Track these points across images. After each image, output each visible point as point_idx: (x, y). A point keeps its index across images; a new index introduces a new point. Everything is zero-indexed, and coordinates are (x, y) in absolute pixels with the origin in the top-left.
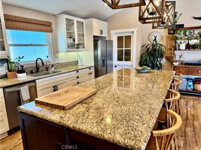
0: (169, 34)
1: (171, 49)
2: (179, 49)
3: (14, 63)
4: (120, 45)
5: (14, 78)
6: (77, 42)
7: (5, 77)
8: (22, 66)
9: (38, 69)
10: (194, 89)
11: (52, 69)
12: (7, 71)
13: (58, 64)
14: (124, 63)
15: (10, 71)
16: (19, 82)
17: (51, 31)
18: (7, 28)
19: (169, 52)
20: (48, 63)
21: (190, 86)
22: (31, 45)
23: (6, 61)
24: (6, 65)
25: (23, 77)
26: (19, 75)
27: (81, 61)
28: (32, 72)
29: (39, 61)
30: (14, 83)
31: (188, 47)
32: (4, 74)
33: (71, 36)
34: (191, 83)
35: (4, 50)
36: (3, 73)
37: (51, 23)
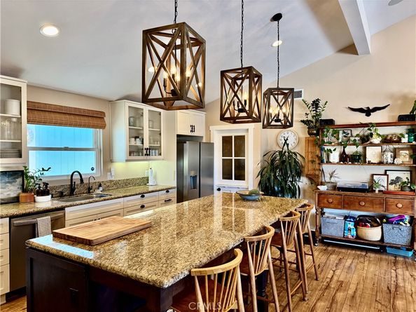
0: (309, 134)
1: (313, 162)
2: (328, 162)
3: (32, 177)
4: (226, 151)
5: (30, 203)
6: (146, 145)
7: (16, 200)
8: (46, 184)
9: (74, 190)
10: (358, 237)
11: (99, 191)
12: (20, 191)
13: (111, 181)
14: (233, 183)
15: (24, 190)
16: (36, 210)
17: (103, 127)
18: (29, 121)
19: (311, 166)
20: (92, 181)
21: (350, 230)
22: (66, 149)
23: (21, 174)
24: (19, 180)
25: (44, 202)
26: (39, 199)
27: (155, 178)
28: (61, 195)
29: (76, 177)
30: (28, 211)
31: (344, 158)
32: (15, 195)
33: (137, 135)
34: (351, 225)
35: (20, 156)
36: (13, 195)
37: (104, 113)
